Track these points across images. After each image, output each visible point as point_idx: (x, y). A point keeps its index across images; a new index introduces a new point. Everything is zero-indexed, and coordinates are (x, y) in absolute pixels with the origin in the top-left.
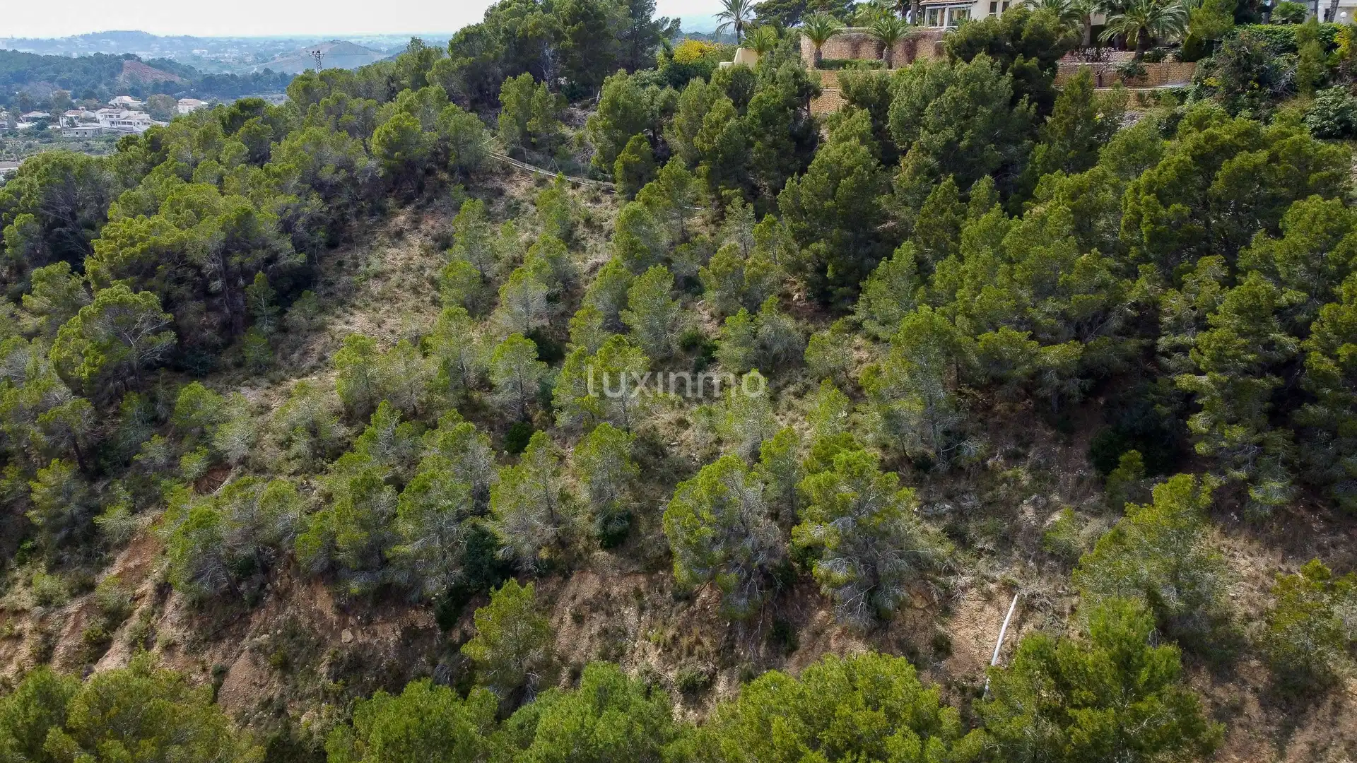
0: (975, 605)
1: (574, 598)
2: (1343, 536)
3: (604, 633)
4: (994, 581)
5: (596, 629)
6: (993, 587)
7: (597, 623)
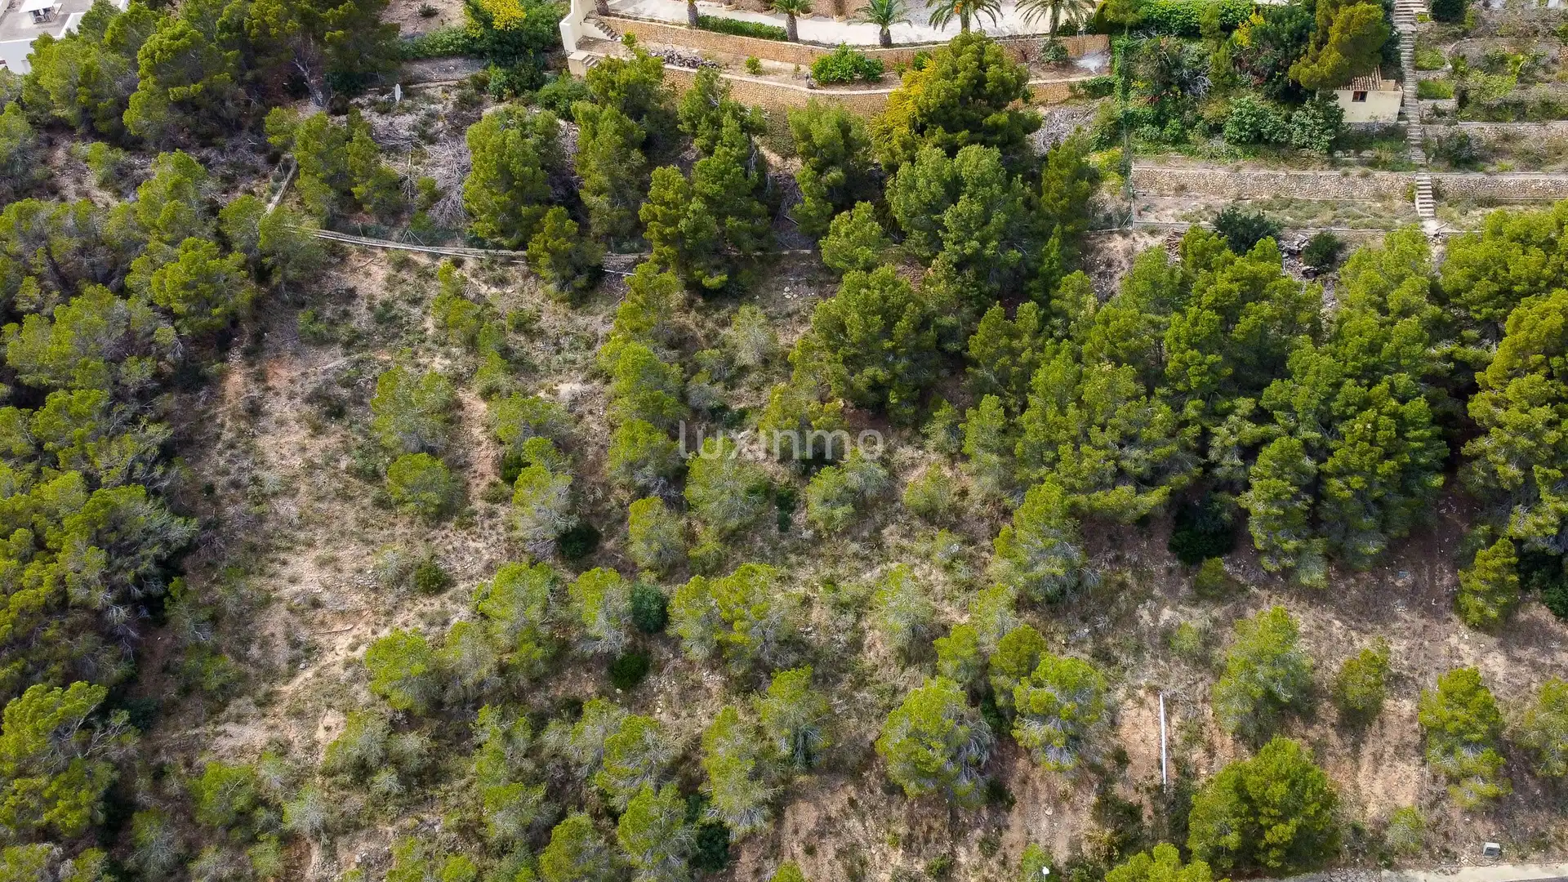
0: (1133, 713)
1: (796, 832)
2: (1352, 581)
3: (840, 854)
4: (1140, 687)
5: (831, 854)
6: (1141, 693)
7: (830, 847)
